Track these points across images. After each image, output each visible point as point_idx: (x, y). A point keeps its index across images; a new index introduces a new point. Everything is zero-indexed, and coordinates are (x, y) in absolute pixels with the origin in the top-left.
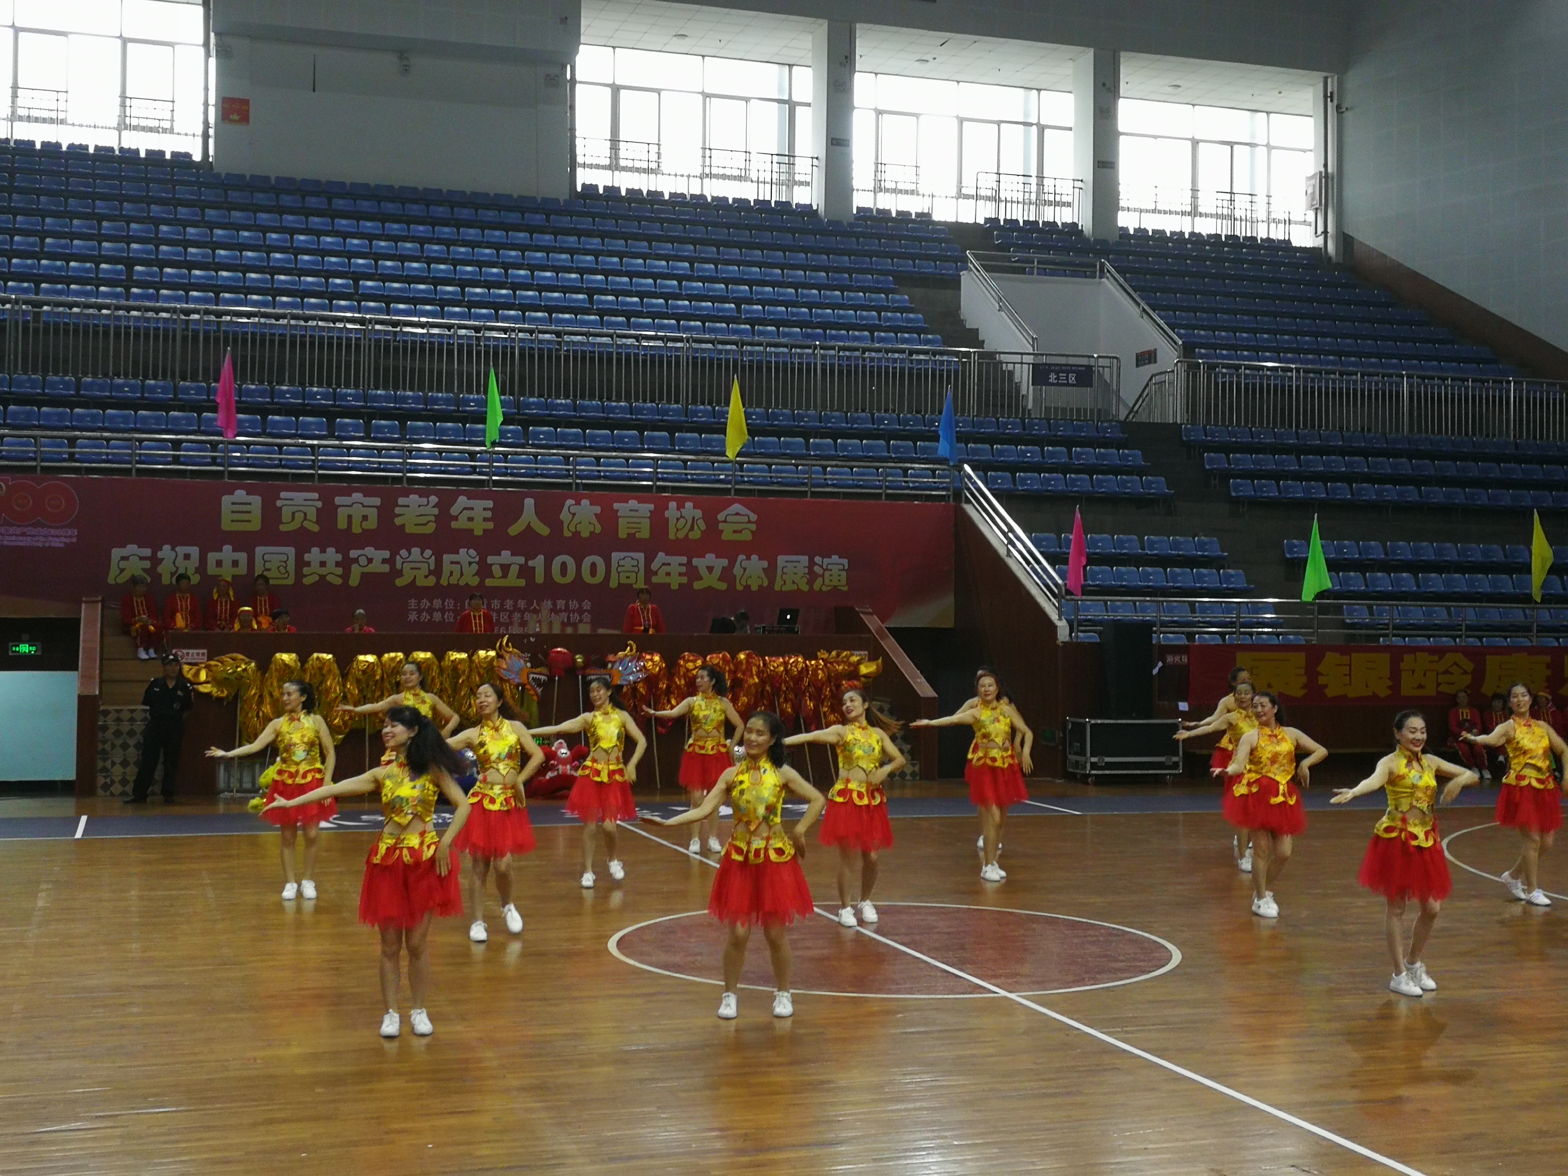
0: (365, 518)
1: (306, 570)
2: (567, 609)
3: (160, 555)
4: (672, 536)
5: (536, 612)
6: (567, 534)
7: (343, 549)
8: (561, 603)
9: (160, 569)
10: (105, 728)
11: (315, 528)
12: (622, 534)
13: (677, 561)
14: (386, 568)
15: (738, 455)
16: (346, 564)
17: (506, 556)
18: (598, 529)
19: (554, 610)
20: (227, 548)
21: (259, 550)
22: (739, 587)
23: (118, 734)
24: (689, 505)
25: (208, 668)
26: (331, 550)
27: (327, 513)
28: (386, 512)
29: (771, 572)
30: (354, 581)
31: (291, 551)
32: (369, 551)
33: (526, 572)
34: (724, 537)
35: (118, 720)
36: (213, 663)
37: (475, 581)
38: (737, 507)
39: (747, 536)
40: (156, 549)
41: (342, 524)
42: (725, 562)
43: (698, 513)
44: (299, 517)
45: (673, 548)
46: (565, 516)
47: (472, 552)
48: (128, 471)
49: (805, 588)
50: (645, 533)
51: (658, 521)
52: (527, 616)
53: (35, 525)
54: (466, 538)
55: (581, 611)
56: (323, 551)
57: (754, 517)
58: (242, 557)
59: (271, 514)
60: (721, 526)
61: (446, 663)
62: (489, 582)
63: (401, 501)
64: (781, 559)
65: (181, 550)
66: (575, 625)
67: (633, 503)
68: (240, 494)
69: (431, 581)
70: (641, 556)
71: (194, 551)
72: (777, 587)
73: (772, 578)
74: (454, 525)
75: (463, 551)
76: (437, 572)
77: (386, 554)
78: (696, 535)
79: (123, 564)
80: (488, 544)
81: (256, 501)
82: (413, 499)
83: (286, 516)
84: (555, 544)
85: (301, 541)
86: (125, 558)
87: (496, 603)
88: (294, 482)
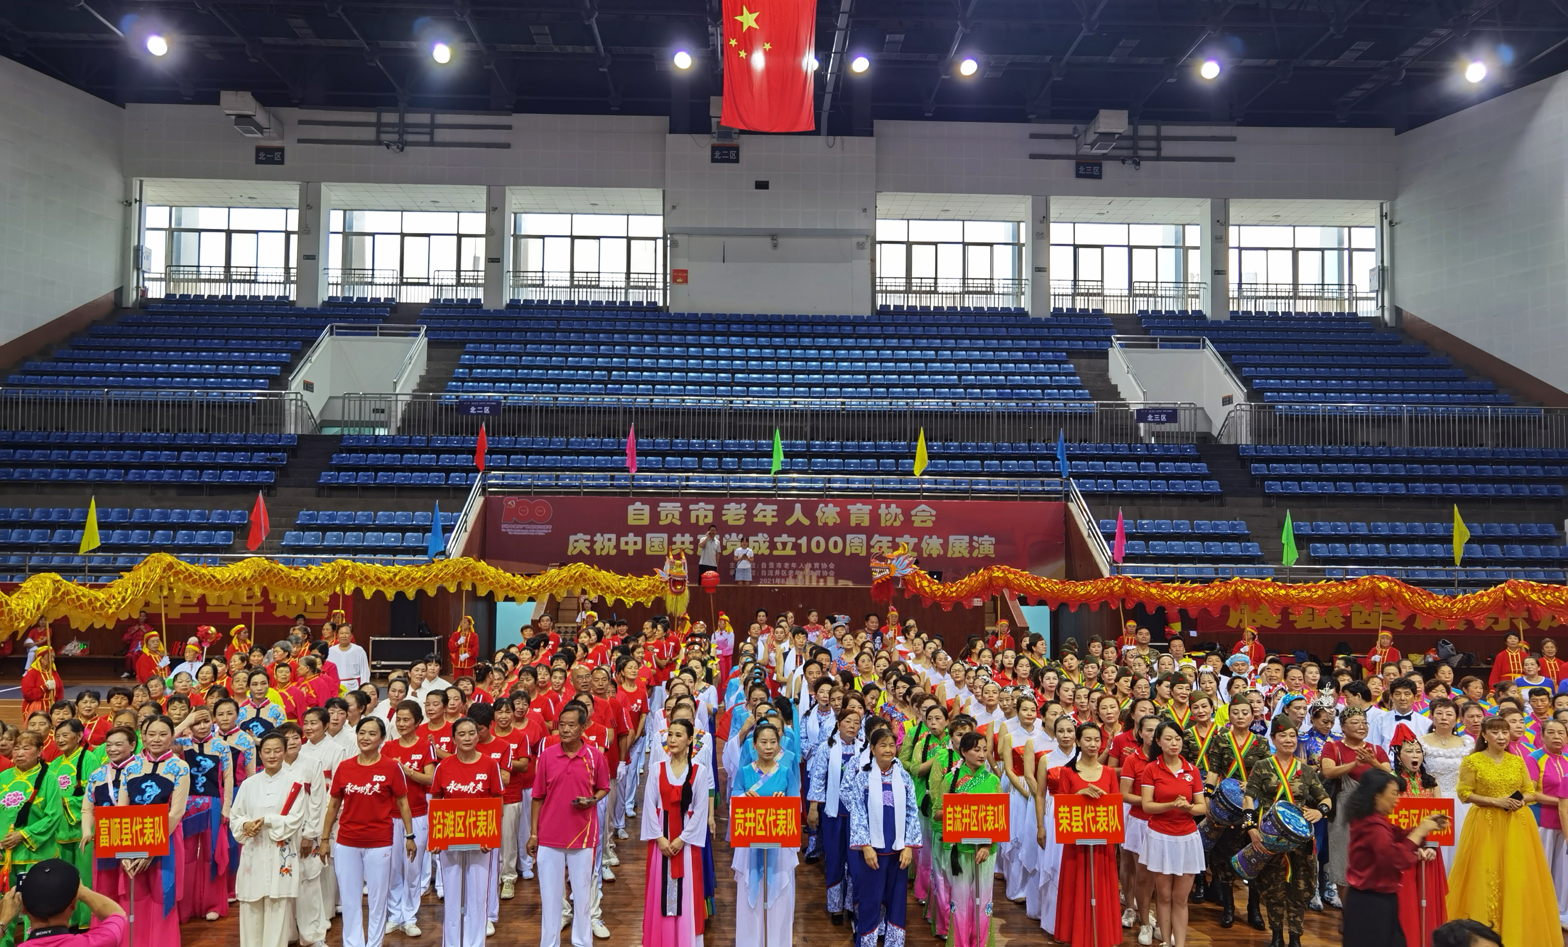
0: (706, 517)
1: (674, 547)
2: (820, 568)
3: (596, 538)
4: (883, 524)
5: (802, 570)
6: (820, 524)
8: (817, 565)
9: (595, 547)
11: (679, 523)
12: (853, 524)
13: (886, 540)
15: (922, 474)
17: (785, 538)
18: (838, 521)
19: (813, 569)
21: (648, 536)
22: (925, 555)
24: (893, 506)
26: (687, 535)
27: (685, 514)
28: (718, 513)
29: (945, 546)
31: (665, 536)
33: (796, 546)
34: (915, 525)
37: (767, 552)
38: (923, 507)
39: (929, 524)
40: (593, 534)
41: (693, 520)
42: (916, 540)
43: (899, 511)
44: (670, 516)
45: (884, 532)
46: (819, 513)
47: (766, 535)
48: (578, 493)
49: (967, 556)
50: (866, 523)
51: (875, 516)
52: (797, 572)
53: (530, 524)
54: (762, 527)
55: (828, 569)
56: (683, 536)
57: (934, 512)
58: (639, 540)
59: (655, 515)
60: (913, 518)
62: (775, 553)
63: (726, 506)
64: (952, 538)
65: (607, 536)
66: (825, 578)
67: (859, 505)
68: (638, 505)
70: (864, 537)
72: (949, 555)
73: (946, 550)
74: (755, 520)
75: (760, 535)
78: (897, 524)
79: (576, 544)
80: (774, 531)
81: (647, 508)
82: (733, 505)
83: (663, 516)
84: (813, 530)
85: (671, 530)
86: (576, 541)
87: (779, 565)
88: (668, 497)
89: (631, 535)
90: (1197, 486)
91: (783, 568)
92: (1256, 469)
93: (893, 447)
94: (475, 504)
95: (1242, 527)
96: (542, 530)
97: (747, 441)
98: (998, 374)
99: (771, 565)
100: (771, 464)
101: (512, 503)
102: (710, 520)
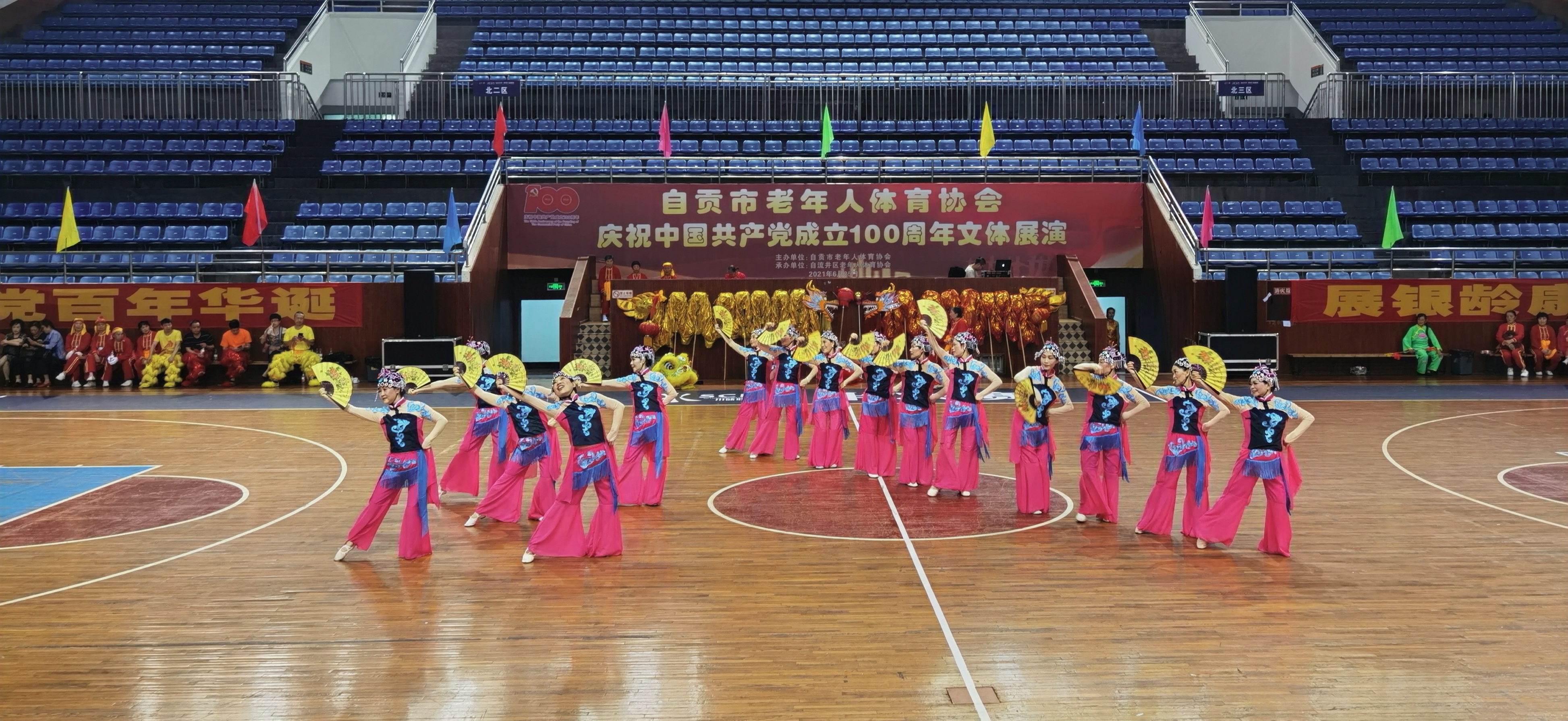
0: (749, 204)
1: (714, 238)
2: (875, 260)
3: (628, 230)
4: (943, 210)
5: (855, 261)
6: (874, 211)
7: (736, 224)
8: (871, 256)
9: (628, 239)
10: (581, 337)
11: (719, 212)
12: (911, 210)
13: (947, 228)
14: (762, 236)
15: (990, 154)
16: (738, 233)
17: (836, 227)
18: (895, 208)
19: (867, 260)
21: (686, 226)
22: (990, 243)
23: (589, 340)
24: (955, 190)
25: (634, 301)
26: (729, 225)
27: (726, 202)
28: (762, 201)
29: (1012, 233)
30: (743, 244)
31: (704, 226)
32: (752, 225)
33: (849, 236)
34: (979, 210)
35: (591, 332)
37: (816, 243)
38: (988, 190)
39: (994, 209)
40: (625, 226)
41: (735, 209)
42: (979, 227)
43: (961, 195)
44: (709, 205)
45: (946, 218)
46: (873, 200)
47: (815, 224)
48: (608, 180)
49: (1036, 243)
50: (925, 209)
52: (850, 264)
53: (555, 214)
54: (810, 216)
55: (884, 261)
56: (724, 226)
57: (999, 196)
58: (676, 230)
59: (692, 203)
60: (977, 203)
62: (825, 243)
63: (771, 193)
64: (1019, 224)
65: (640, 227)
66: (880, 270)
67: (917, 190)
68: (674, 192)
69: (790, 243)
70: (922, 225)
72: (1016, 243)
73: (1012, 237)
74: (803, 207)
75: (809, 224)
76: (793, 237)
77: (762, 227)
78: (959, 209)
79: (606, 236)
80: (824, 219)
81: (683, 196)
82: (778, 192)
83: (701, 204)
84: (867, 217)
85: (711, 219)
86: (607, 232)
87: (830, 257)
88: (706, 183)
89: (667, 225)
90: (1286, 164)
91: (834, 260)
92: (1351, 144)
93: (952, 126)
94: (494, 193)
95: (1336, 208)
96: (569, 221)
97: (792, 122)
98: (1064, 45)
99: (821, 256)
100: (819, 146)
101: (534, 191)
102: (753, 208)
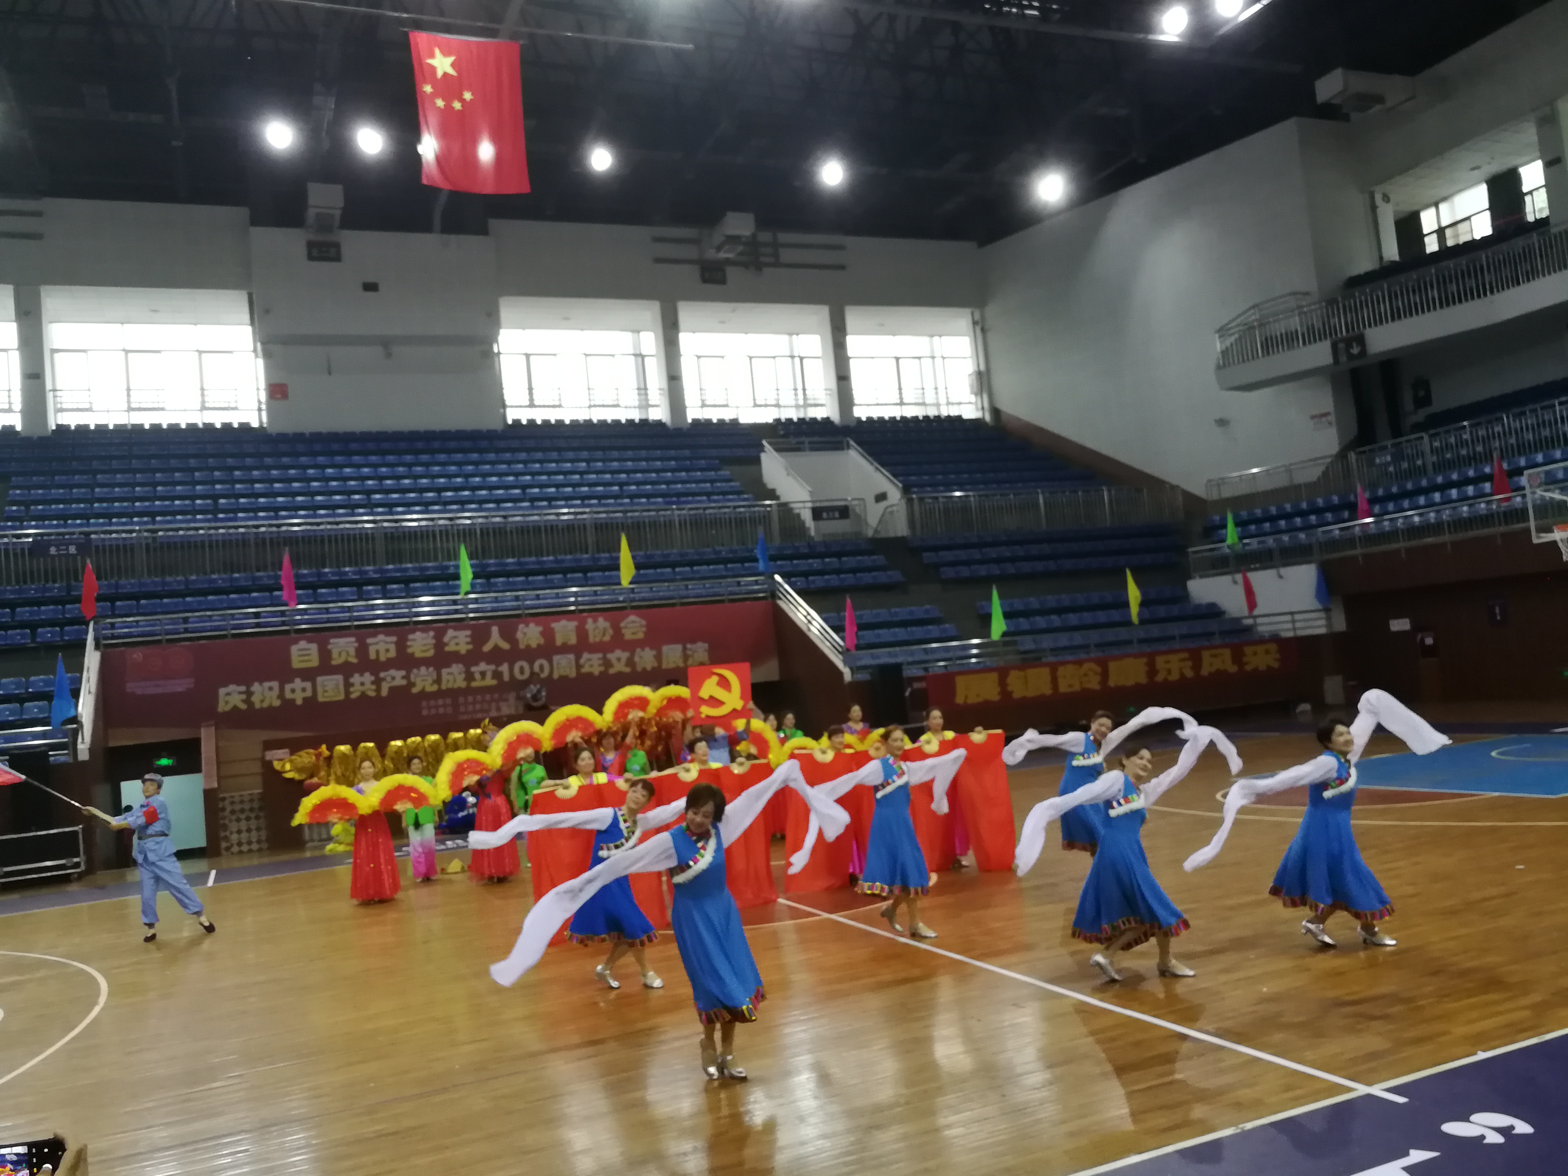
0: (387, 651)
1: (352, 689)
3: (253, 689)
4: (591, 641)
5: (506, 700)
6: (522, 647)
7: (375, 673)
9: (253, 699)
10: (223, 809)
11: (355, 661)
12: (559, 643)
13: (596, 658)
14: (404, 682)
15: (631, 583)
16: (378, 682)
17: (483, 666)
18: (542, 641)
20: (298, 681)
21: (319, 679)
22: (639, 670)
23: (233, 812)
24: (601, 620)
25: (291, 761)
26: (367, 675)
27: (362, 650)
28: (401, 645)
29: (659, 657)
30: (384, 692)
31: (340, 678)
32: (392, 672)
33: (497, 675)
34: (626, 638)
35: (232, 803)
36: (294, 757)
37: (463, 684)
38: (632, 618)
39: (640, 636)
40: (249, 685)
41: (372, 656)
42: (628, 654)
43: (607, 624)
44: (344, 655)
45: (594, 648)
46: (519, 635)
47: (461, 666)
48: (225, 636)
49: (682, 665)
50: (573, 640)
51: (582, 633)
52: (501, 704)
54: (455, 657)
56: (362, 675)
57: (644, 622)
58: (308, 685)
59: (325, 654)
60: (623, 631)
61: (449, 741)
62: (474, 684)
63: (411, 637)
64: (665, 648)
65: (267, 684)
67: (564, 623)
68: (303, 644)
69: (435, 688)
70: (572, 657)
71: (275, 684)
72: (663, 667)
73: (659, 661)
74: (447, 649)
75: (454, 665)
76: (438, 681)
77: (403, 673)
78: (607, 638)
79: (227, 698)
80: (469, 660)
81: (314, 647)
82: (418, 635)
83: (335, 654)
84: (515, 654)
85: (346, 670)
86: (228, 694)
87: (479, 698)
88: (341, 631)
91: (484, 700)
92: (928, 557)
94: (92, 659)
95: (934, 611)
96: (180, 686)
97: (410, 565)
98: (658, 483)
99: (471, 698)
100: (458, 586)
101: (137, 655)
102: (392, 654)
